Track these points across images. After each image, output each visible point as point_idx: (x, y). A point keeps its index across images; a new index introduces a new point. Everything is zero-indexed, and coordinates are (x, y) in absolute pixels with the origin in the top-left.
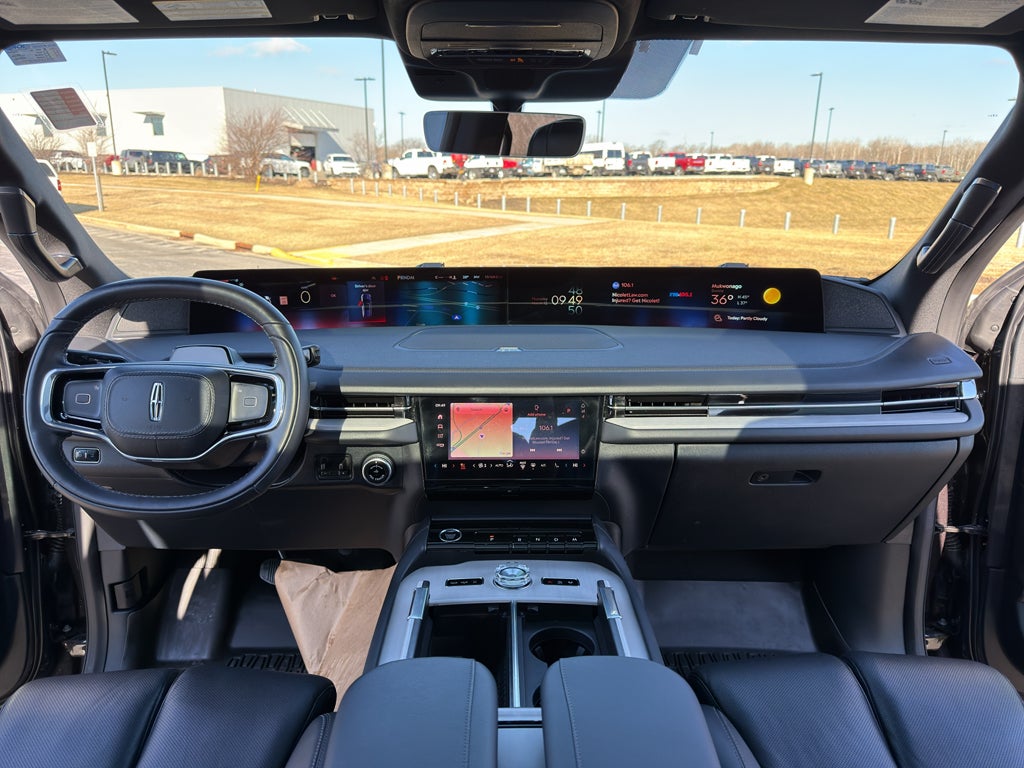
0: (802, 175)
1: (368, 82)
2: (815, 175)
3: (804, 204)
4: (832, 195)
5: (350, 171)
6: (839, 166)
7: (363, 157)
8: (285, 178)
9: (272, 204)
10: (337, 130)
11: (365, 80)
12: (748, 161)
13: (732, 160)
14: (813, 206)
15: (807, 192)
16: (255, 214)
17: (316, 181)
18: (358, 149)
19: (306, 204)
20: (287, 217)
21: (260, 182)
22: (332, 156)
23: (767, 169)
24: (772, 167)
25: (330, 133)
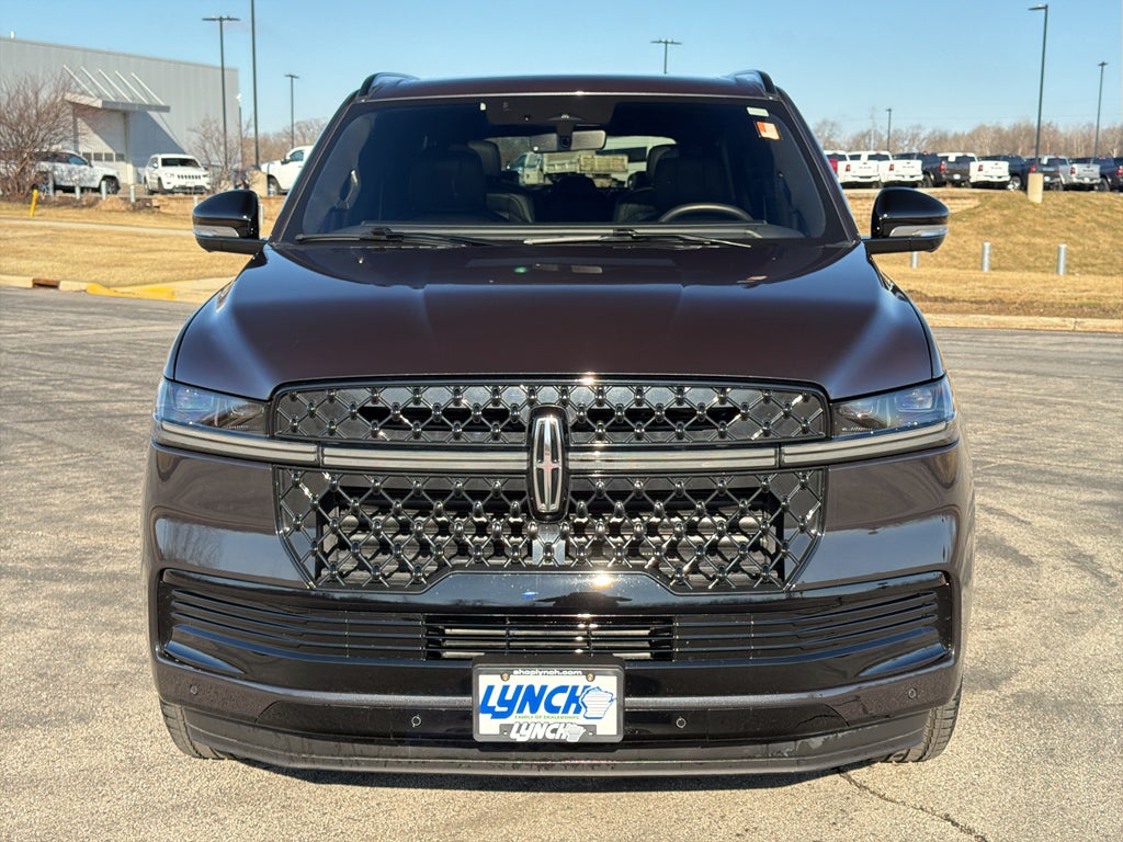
0: (1024, 187)
1: (224, 22)
2: (1047, 187)
3: (1022, 238)
4: (1078, 220)
5: (191, 183)
6: (1096, 169)
7: (217, 159)
8: (78, 194)
9: (68, 234)
10: (166, 109)
11: (221, 19)
12: (919, 163)
13: (892, 161)
14: (1038, 240)
15: (1030, 217)
16: (47, 246)
17: (133, 200)
18: (207, 145)
19: (123, 234)
20: (96, 249)
21: (37, 203)
22: (160, 157)
23: (957, 177)
24: (966, 173)
25: (154, 115)
